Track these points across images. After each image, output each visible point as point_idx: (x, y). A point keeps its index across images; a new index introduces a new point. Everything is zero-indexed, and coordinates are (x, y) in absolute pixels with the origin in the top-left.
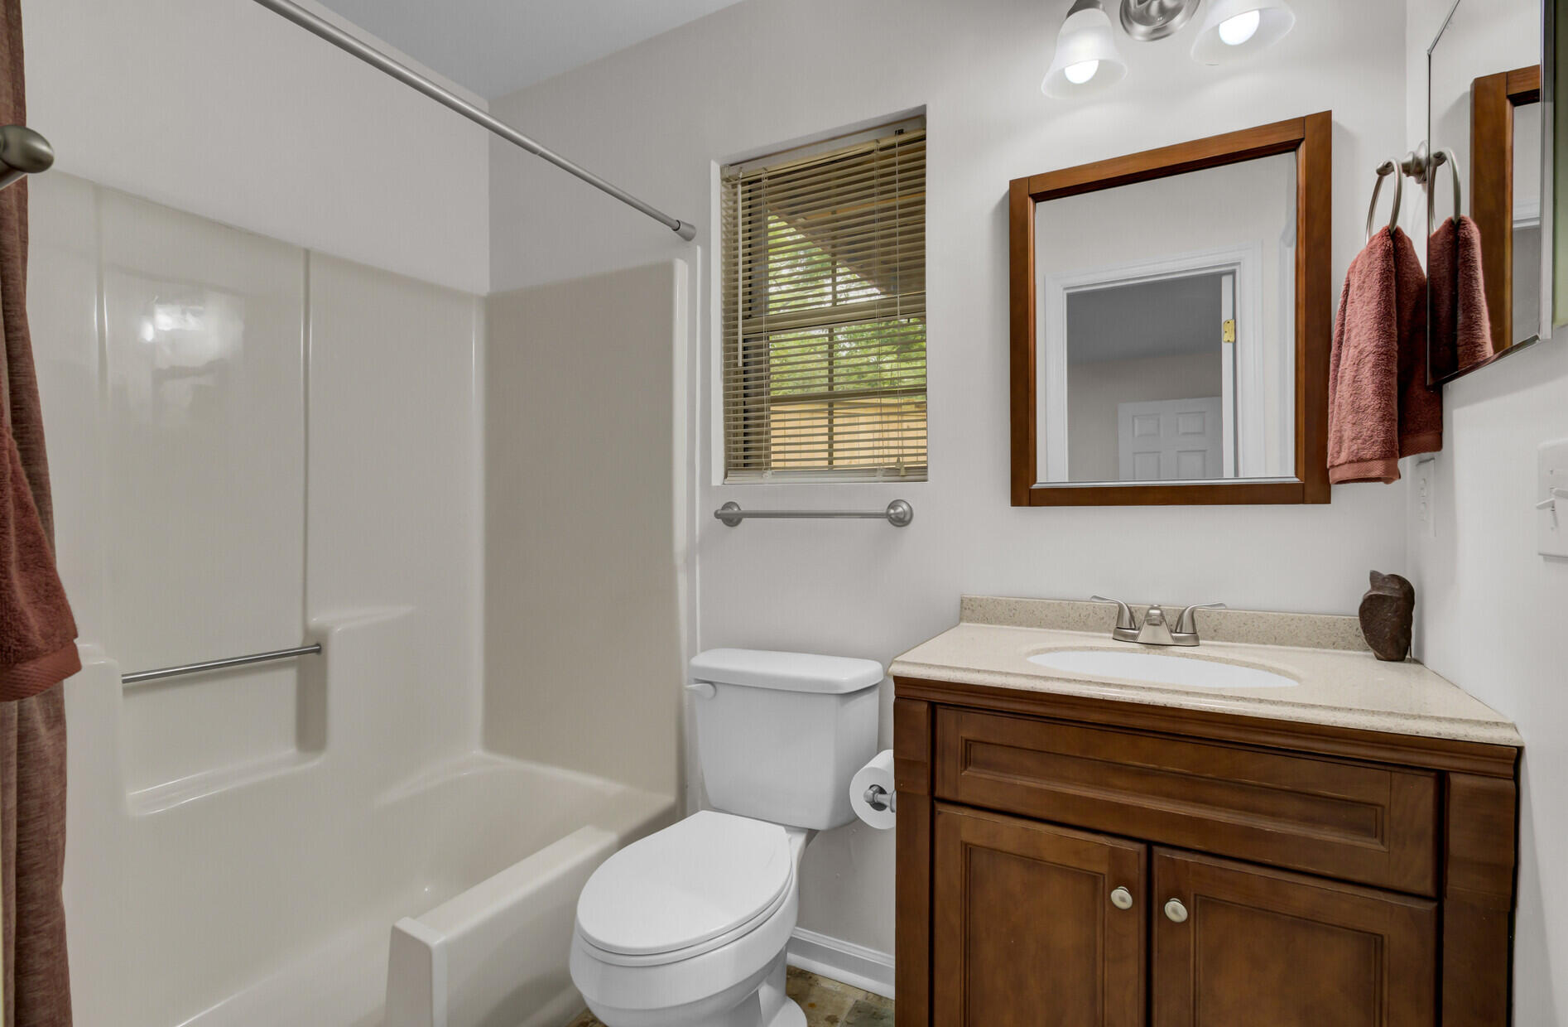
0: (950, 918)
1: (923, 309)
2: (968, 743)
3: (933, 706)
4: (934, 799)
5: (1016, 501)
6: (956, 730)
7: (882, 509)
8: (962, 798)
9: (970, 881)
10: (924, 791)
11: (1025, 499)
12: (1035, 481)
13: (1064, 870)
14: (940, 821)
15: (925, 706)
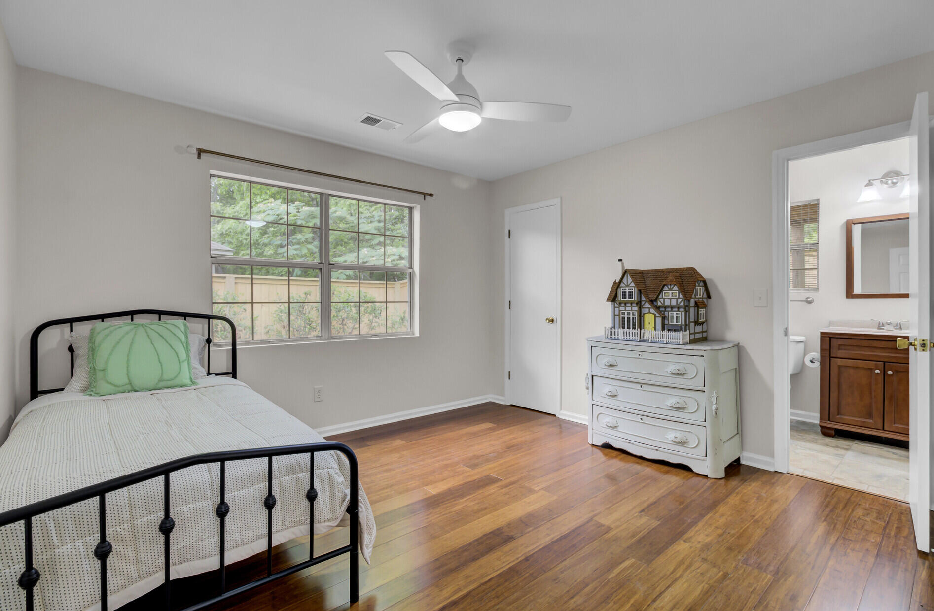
0: (834, 379)
1: (818, 250)
2: (840, 345)
3: (830, 338)
4: (830, 357)
5: (848, 297)
6: (835, 343)
7: (804, 299)
8: (838, 356)
9: (840, 374)
10: (828, 355)
11: (851, 296)
12: (853, 292)
13: (864, 368)
14: (831, 361)
15: (828, 338)
